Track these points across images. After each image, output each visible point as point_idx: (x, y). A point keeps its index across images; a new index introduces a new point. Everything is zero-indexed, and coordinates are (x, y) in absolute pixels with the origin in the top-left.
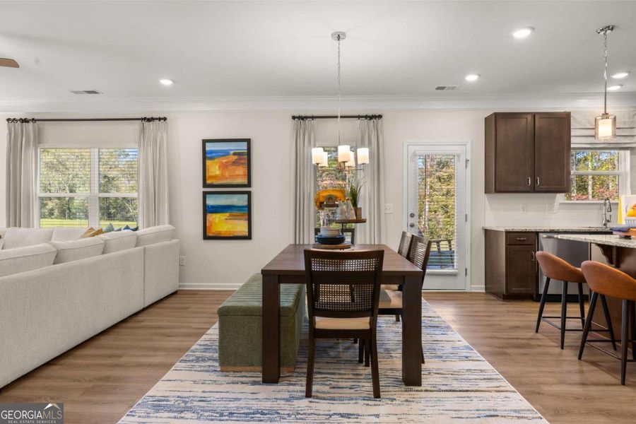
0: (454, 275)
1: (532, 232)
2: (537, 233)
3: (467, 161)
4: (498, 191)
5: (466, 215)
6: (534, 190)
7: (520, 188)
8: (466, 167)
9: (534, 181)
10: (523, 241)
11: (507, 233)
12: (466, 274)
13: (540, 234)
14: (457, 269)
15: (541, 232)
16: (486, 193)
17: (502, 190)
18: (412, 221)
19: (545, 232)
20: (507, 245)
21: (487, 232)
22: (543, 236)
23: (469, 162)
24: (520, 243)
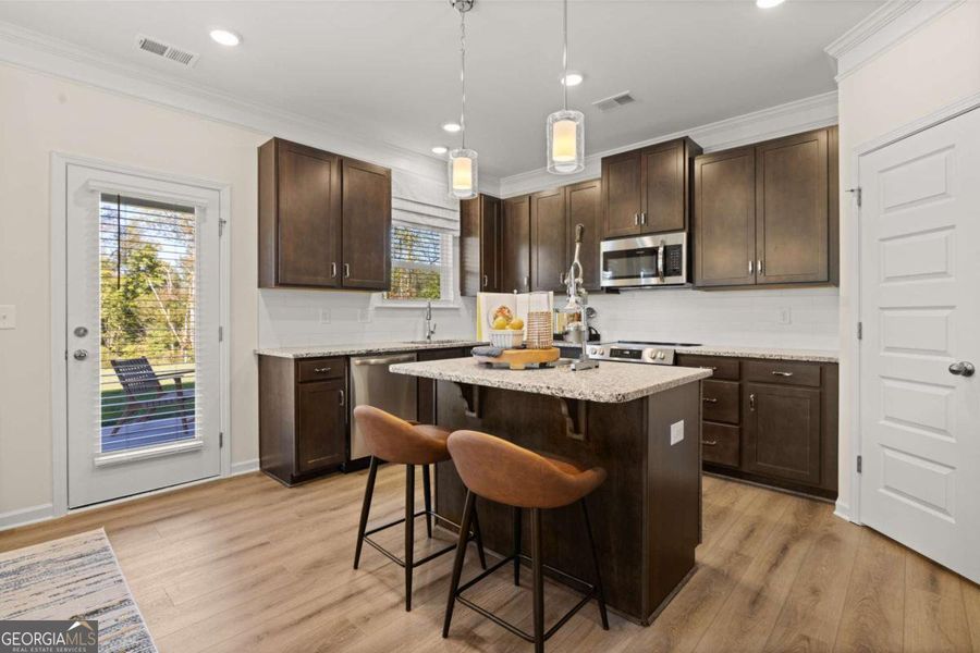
0: (195, 451)
1: (339, 357)
2: (347, 358)
3: (222, 222)
4: (281, 284)
5: (221, 329)
6: (341, 284)
7: (320, 280)
8: (220, 234)
9: (342, 270)
10: (325, 372)
11: (298, 361)
12: (221, 445)
13: (352, 359)
14: (200, 439)
15: (354, 356)
16: (259, 286)
17: (289, 281)
18: (77, 344)
19: (359, 355)
20: (299, 383)
21: (262, 359)
22: (355, 362)
23: (226, 227)
24: (322, 377)
